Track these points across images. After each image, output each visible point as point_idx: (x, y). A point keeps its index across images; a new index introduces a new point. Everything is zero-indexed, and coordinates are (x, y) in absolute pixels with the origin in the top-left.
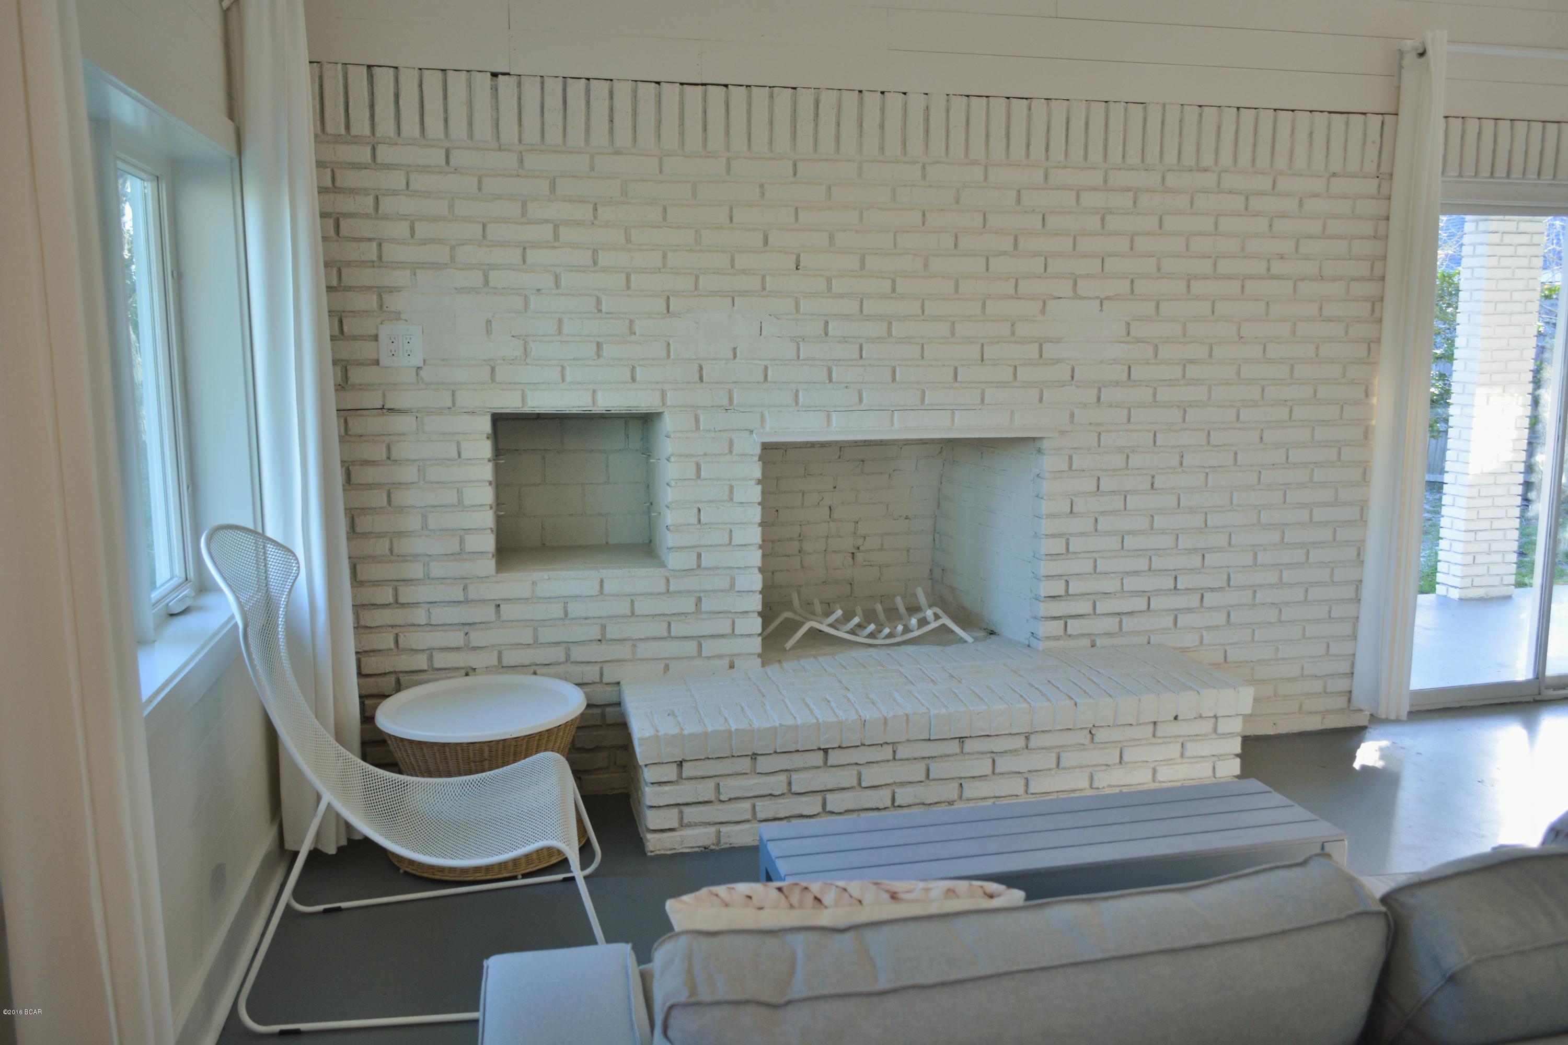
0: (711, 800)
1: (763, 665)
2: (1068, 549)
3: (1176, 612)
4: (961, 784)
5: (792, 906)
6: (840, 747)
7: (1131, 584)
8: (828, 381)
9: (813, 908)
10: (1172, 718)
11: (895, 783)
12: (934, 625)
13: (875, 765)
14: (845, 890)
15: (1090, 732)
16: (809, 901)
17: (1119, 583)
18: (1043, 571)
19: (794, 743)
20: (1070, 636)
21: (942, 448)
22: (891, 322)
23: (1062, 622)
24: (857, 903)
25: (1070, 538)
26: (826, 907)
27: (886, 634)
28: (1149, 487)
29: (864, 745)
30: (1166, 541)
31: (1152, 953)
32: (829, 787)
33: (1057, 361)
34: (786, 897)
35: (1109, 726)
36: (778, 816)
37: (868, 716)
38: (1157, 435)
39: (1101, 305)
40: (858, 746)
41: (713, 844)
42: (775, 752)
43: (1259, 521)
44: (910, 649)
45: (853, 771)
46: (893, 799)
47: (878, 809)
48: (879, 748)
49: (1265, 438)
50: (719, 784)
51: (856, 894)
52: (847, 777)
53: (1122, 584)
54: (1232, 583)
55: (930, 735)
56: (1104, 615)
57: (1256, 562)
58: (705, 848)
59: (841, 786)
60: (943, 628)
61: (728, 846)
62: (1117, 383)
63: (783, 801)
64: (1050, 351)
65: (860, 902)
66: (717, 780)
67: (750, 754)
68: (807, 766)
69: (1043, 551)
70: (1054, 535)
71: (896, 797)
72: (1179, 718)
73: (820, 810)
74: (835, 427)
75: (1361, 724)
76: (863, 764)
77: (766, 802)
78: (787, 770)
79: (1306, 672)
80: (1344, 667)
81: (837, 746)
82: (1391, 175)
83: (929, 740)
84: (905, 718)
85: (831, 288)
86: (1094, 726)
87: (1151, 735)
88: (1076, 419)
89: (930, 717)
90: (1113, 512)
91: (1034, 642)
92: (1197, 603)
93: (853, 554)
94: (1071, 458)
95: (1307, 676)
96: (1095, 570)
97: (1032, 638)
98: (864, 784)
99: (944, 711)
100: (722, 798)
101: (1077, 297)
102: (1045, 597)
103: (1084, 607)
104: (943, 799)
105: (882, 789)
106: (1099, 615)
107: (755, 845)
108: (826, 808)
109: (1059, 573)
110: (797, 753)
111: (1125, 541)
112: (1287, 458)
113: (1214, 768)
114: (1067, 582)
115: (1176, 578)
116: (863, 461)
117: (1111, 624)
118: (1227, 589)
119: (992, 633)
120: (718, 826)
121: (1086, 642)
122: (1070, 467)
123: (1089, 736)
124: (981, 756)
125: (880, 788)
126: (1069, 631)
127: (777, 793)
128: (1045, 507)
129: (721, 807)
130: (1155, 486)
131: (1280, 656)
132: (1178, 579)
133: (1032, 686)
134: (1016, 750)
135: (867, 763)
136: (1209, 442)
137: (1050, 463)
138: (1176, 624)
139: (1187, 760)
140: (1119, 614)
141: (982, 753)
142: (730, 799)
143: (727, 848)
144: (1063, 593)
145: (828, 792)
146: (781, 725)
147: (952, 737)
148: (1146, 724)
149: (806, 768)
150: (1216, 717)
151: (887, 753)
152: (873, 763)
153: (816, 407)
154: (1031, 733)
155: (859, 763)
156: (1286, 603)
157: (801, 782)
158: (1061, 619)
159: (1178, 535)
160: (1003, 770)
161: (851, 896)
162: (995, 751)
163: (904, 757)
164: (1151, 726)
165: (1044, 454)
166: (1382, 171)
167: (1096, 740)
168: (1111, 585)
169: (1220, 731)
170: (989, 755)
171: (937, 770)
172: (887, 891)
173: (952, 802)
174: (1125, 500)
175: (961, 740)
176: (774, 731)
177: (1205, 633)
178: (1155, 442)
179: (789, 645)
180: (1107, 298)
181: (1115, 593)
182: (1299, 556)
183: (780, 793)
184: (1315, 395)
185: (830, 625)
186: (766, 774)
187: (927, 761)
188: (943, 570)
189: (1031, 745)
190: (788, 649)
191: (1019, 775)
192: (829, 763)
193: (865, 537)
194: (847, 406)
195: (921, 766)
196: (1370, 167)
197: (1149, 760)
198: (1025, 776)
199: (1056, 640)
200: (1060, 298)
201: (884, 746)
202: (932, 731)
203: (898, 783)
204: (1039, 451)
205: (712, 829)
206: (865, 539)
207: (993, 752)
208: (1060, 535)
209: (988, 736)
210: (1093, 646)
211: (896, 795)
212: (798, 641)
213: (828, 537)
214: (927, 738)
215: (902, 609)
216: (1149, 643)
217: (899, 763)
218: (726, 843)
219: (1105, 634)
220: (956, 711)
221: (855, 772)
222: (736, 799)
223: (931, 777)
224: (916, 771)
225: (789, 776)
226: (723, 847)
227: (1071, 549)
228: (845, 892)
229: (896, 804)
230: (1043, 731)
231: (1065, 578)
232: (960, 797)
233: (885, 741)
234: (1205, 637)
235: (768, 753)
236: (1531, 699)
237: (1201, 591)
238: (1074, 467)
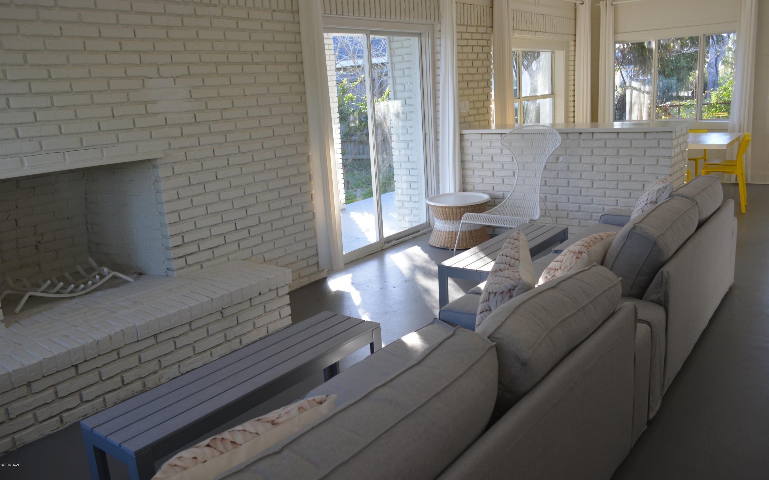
0: (4, 421)
1: (7, 327)
2: (180, 218)
3: (238, 242)
4: (159, 360)
5: (222, 453)
6: (85, 361)
7: (215, 231)
8: (16, 138)
9: (234, 448)
10: (258, 294)
11: (122, 371)
12: (109, 277)
13: (108, 365)
14: (245, 431)
15: (221, 312)
16: (229, 446)
17: (209, 232)
18: (169, 233)
19: (55, 367)
20: (189, 265)
21: (84, 173)
22: (52, 97)
23: (184, 259)
24: (257, 435)
25: (180, 212)
26: (241, 445)
27: (81, 288)
28: (215, 179)
29: (100, 355)
30: (227, 206)
31: (430, 399)
32: (82, 387)
33: (156, 114)
34: (215, 449)
35: (230, 307)
36: (52, 415)
37: (99, 338)
38: (215, 150)
39: (175, 81)
40: (96, 357)
41: (11, 448)
42: (44, 377)
43: (268, 189)
44: (99, 294)
45: (96, 373)
46: (123, 381)
47: (115, 390)
48: (109, 355)
49: (264, 147)
50: (7, 409)
51: (252, 430)
52: (93, 377)
53: (211, 232)
54: (261, 221)
55: (138, 338)
56: (204, 250)
57: (270, 209)
58: (6, 452)
59: (90, 384)
60: (114, 277)
61: (22, 445)
62: (190, 124)
63: (54, 405)
64: (152, 108)
65: (257, 434)
66: (5, 407)
67: (26, 383)
68: (65, 379)
69: (167, 222)
70: (172, 212)
71: (124, 380)
72: (261, 293)
73: (79, 402)
74: (27, 167)
75: (324, 277)
76: (101, 367)
77: (43, 409)
78: (53, 386)
79: (299, 258)
80: (313, 252)
81: (83, 361)
82: (298, 12)
83: (138, 341)
84: (122, 332)
85: (7, 77)
86: (223, 308)
87: (249, 306)
88: (172, 146)
89: (136, 328)
90: (199, 195)
91: (170, 273)
92: (248, 235)
93: (36, 246)
94: (173, 168)
95: (300, 260)
96: (196, 227)
97: (168, 271)
98: (104, 378)
99: (143, 322)
100: (11, 417)
101: (161, 77)
102: (173, 247)
103: (194, 248)
104: (151, 372)
105: (115, 377)
106: (202, 251)
107: (40, 438)
108: (82, 400)
109: (178, 232)
110: (58, 374)
111: (208, 209)
112: (275, 155)
113: (280, 314)
114: (183, 236)
115: (235, 224)
116: (34, 188)
117: (208, 255)
118: (259, 225)
119: (140, 274)
120: (12, 436)
121: (198, 267)
122: (174, 173)
123: (221, 314)
124: (168, 342)
125: (113, 377)
126: (188, 263)
127: (49, 402)
128: (164, 197)
129: (12, 423)
130: (218, 177)
131: (287, 253)
132: (237, 224)
133: (185, 296)
134: (185, 333)
135: (103, 365)
136: (239, 152)
137: (162, 172)
138: (239, 247)
139: (268, 313)
140: (211, 248)
141: (168, 339)
142: (17, 416)
143: (21, 447)
144: (181, 243)
145: (82, 390)
146: (44, 359)
147: (151, 335)
148: (247, 300)
149: (64, 381)
150: (277, 288)
151: (114, 356)
152: (107, 364)
153: (11, 155)
154: (192, 321)
155: (98, 366)
156: (286, 227)
157: (63, 390)
158: (183, 257)
159: (233, 202)
160: (180, 346)
161: (251, 433)
162: (175, 336)
163: (124, 355)
164: (249, 301)
165: (158, 168)
166: (294, 10)
167: (224, 315)
168: (205, 234)
169: (280, 295)
170: (171, 340)
171: (145, 356)
172: (268, 422)
173: (156, 371)
174: (205, 187)
175: (155, 336)
176: (40, 364)
177: (253, 249)
178: (214, 154)
179: (18, 310)
180: (177, 77)
181: (208, 238)
182: (288, 202)
183: (51, 400)
184: (282, 123)
185: (43, 292)
186: (39, 392)
187: (138, 354)
188: (97, 245)
189: (193, 328)
190: (17, 313)
191: (189, 346)
192: (80, 372)
193: (42, 235)
194: (33, 153)
195: (136, 357)
196: (289, 8)
197: (251, 318)
198: (192, 345)
199: (182, 269)
200: (151, 78)
201: (112, 353)
202: (139, 335)
203: (124, 371)
204: (154, 166)
205: (8, 439)
206: (43, 236)
207: (174, 337)
208: (175, 212)
209: (170, 329)
210: (202, 268)
211: (124, 378)
212: (24, 306)
213: (17, 238)
214: (137, 340)
215: (82, 272)
216: (228, 260)
217: (122, 360)
218: (20, 444)
219: (206, 260)
220: (150, 321)
221: (97, 373)
222: (21, 414)
223: (142, 361)
224: (134, 360)
225: (55, 388)
226: (18, 447)
227: (182, 218)
228: (245, 432)
229: (125, 383)
230: (198, 319)
231: (182, 234)
232: (160, 368)
233: (112, 349)
234: (254, 252)
235: (39, 378)
236: (380, 249)
237: (248, 229)
238: (175, 173)
